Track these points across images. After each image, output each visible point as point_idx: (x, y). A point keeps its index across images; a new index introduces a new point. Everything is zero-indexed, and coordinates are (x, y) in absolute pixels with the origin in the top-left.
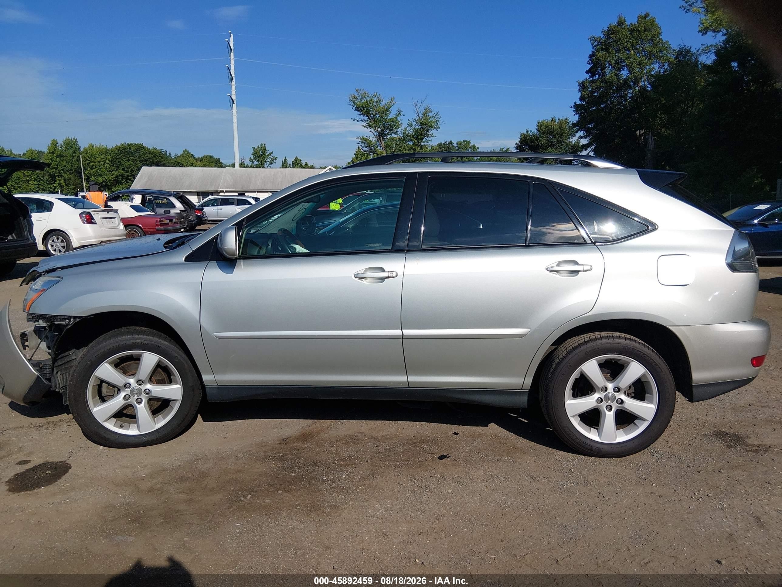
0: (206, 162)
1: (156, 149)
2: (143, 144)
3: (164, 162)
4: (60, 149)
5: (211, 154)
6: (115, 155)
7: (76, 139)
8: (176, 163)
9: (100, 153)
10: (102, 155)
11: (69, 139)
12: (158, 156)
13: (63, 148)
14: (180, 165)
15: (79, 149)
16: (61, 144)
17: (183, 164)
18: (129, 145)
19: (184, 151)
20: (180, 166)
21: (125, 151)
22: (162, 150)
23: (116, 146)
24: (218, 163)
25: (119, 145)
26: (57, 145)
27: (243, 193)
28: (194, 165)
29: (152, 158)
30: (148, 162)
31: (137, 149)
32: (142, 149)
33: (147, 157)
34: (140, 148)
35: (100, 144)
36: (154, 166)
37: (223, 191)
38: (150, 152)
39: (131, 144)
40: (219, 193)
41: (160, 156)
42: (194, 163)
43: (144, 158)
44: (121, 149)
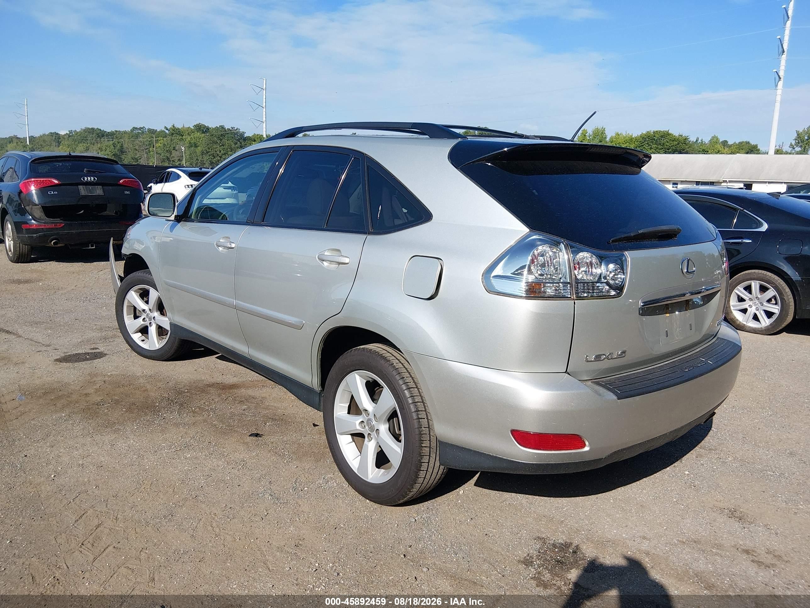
0: (735, 149)
1: (682, 136)
2: (669, 130)
3: (688, 149)
4: (588, 138)
5: (748, 140)
6: (638, 143)
7: (605, 129)
8: (701, 150)
9: (624, 142)
10: (626, 143)
11: (598, 129)
12: (682, 144)
13: (591, 137)
14: (705, 152)
15: (606, 138)
16: (589, 134)
17: (708, 152)
18: (654, 132)
19: (712, 137)
20: (704, 154)
21: (649, 139)
22: (688, 136)
23: (641, 134)
24: (752, 149)
25: (644, 133)
26: (586, 135)
27: (751, 183)
28: (720, 152)
29: (676, 145)
30: (670, 150)
31: (662, 136)
32: (667, 136)
33: (670, 144)
34: (665, 135)
35: (626, 132)
36: (676, 154)
37: (726, 181)
38: (675, 139)
39: (656, 131)
40: (721, 183)
41: (684, 143)
42: (720, 150)
43: (667, 146)
44: (645, 137)
